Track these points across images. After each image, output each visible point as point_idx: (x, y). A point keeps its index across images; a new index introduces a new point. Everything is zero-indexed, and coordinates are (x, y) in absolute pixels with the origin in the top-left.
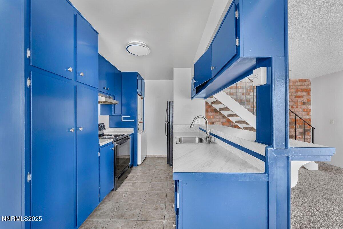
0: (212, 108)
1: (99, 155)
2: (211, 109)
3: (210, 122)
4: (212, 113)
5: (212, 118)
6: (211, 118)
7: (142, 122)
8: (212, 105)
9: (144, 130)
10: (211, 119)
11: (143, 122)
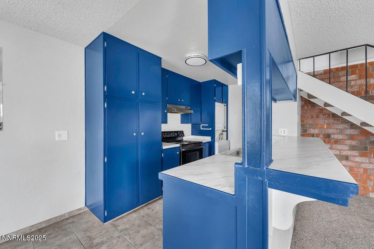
0: (327, 112)
1: (163, 156)
2: (325, 114)
3: (323, 133)
4: (326, 120)
5: (327, 128)
6: (325, 127)
7: (225, 131)
8: (326, 108)
9: (227, 139)
10: (325, 129)
11: (227, 131)
